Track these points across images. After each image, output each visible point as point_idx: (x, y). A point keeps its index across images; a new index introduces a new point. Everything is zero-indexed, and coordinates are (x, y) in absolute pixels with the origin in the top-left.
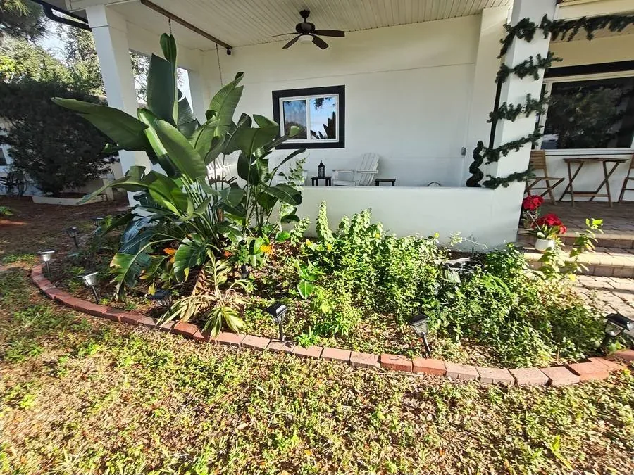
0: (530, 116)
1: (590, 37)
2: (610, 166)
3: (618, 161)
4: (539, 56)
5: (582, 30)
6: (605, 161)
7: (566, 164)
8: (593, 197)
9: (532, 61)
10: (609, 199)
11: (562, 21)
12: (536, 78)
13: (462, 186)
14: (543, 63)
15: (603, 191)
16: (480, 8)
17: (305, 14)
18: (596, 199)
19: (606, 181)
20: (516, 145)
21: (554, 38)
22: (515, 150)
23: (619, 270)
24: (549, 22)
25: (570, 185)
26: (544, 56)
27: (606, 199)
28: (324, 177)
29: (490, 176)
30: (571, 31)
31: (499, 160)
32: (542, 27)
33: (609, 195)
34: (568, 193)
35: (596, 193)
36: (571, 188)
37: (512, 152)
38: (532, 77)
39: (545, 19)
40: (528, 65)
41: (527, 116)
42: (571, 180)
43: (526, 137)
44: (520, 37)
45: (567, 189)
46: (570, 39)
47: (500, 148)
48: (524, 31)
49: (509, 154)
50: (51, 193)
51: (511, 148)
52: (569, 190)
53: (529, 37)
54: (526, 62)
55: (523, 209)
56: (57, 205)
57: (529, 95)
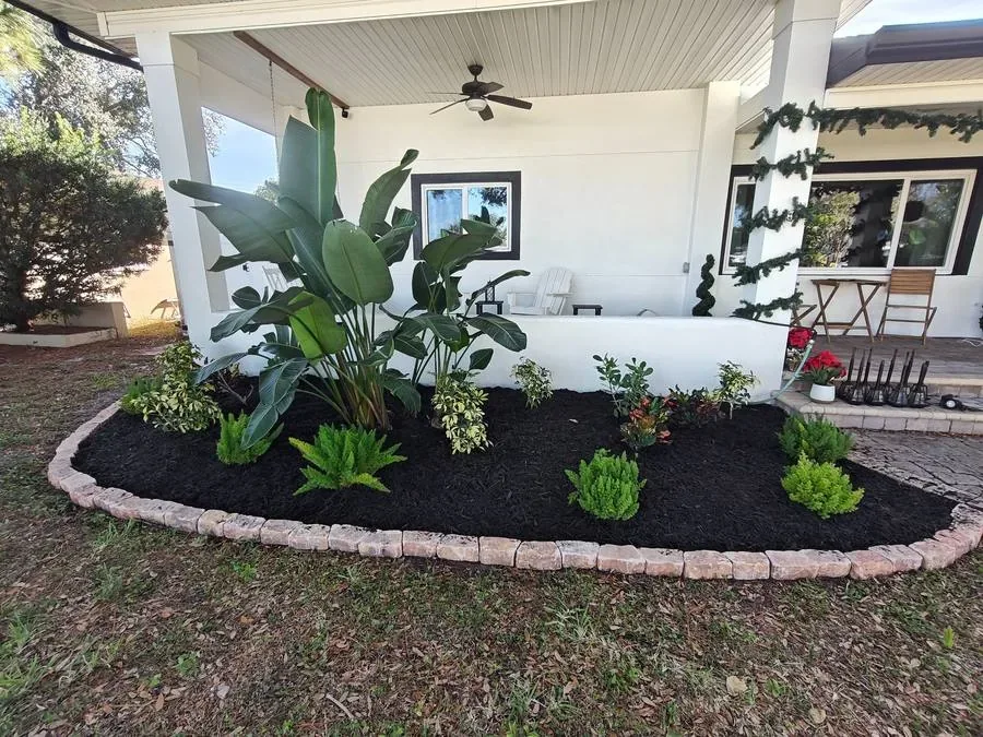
0: (797, 224)
1: (863, 132)
2: (867, 290)
3: (878, 284)
4: (807, 151)
5: (853, 122)
6: (860, 283)
7: (815, 287)
8: (847, 330)
9: (799, 156)
10: (870, 332)
11: (832, 110)
12: (804, 177)
13: (685, 315)
14: (812, 160)
15: (861, 321)
16: (706, 81)
17: (476, 69)
18: (852, 332)
19: (863, 310)
20: (781, 262)
21: (822, 130)
22: (779, 268)
23: (913, 422)
24: (817, 110)
25: (822, 313)
26: (813, 151)
27: (865, 333)
28: (493, 302)
29: (746, 302)
30: (840, 122)
31: (759, 282)
32: (809, 115)
33: (868, 327)
34: (820, 324)
35: (851, 324)
36: (824, 318)
37: (775, 271)
38: (798, 176)
39: (812, 105)
40: (794, 162)
41: (793, 225)
42: (823, 307)
43: (793, 252)
44: (784, 125)
45: (818, 319)
46: (839, 132)
47: (761, 266)
48: (789, 117)
49: (771, 274)
50: (14, 326)
51: (775, 266)
52: (821, 320)
53: (794, 126)
54: (792, 157)
55: (789, 346)
56: (29, 347)
57: (795, 199)
